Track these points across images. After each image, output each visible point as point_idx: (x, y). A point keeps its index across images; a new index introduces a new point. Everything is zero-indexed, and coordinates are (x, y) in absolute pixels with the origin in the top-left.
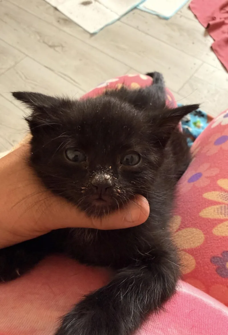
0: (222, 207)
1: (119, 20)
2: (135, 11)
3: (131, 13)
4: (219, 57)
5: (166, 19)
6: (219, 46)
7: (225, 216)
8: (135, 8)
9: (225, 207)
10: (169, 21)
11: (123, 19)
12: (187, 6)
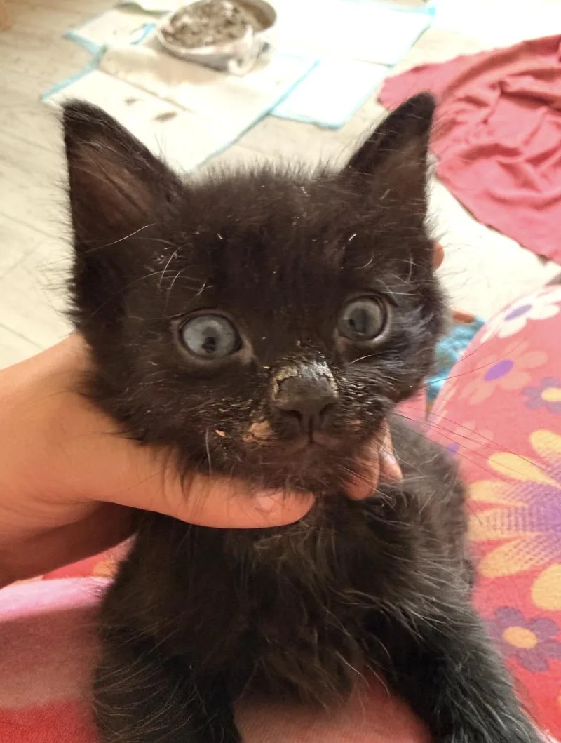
0: (495, 514)
1: (236, 141)
2: (269, 120)
3: (260, 126)
4: (455, 192)
5: (332, 128)
6: (451, 168)
7: (502, 534)
8: (268, 114)
9: (503, 514)
10: (341, 131)
11: (243, 140)
12: (375, 96)
